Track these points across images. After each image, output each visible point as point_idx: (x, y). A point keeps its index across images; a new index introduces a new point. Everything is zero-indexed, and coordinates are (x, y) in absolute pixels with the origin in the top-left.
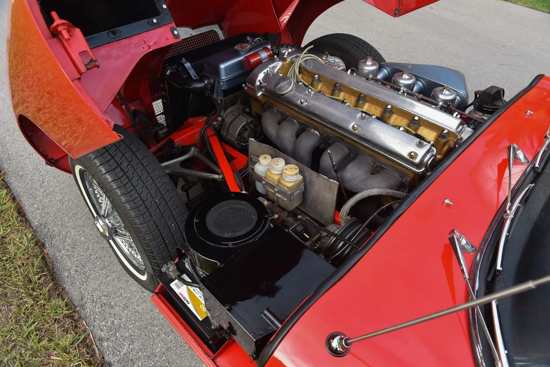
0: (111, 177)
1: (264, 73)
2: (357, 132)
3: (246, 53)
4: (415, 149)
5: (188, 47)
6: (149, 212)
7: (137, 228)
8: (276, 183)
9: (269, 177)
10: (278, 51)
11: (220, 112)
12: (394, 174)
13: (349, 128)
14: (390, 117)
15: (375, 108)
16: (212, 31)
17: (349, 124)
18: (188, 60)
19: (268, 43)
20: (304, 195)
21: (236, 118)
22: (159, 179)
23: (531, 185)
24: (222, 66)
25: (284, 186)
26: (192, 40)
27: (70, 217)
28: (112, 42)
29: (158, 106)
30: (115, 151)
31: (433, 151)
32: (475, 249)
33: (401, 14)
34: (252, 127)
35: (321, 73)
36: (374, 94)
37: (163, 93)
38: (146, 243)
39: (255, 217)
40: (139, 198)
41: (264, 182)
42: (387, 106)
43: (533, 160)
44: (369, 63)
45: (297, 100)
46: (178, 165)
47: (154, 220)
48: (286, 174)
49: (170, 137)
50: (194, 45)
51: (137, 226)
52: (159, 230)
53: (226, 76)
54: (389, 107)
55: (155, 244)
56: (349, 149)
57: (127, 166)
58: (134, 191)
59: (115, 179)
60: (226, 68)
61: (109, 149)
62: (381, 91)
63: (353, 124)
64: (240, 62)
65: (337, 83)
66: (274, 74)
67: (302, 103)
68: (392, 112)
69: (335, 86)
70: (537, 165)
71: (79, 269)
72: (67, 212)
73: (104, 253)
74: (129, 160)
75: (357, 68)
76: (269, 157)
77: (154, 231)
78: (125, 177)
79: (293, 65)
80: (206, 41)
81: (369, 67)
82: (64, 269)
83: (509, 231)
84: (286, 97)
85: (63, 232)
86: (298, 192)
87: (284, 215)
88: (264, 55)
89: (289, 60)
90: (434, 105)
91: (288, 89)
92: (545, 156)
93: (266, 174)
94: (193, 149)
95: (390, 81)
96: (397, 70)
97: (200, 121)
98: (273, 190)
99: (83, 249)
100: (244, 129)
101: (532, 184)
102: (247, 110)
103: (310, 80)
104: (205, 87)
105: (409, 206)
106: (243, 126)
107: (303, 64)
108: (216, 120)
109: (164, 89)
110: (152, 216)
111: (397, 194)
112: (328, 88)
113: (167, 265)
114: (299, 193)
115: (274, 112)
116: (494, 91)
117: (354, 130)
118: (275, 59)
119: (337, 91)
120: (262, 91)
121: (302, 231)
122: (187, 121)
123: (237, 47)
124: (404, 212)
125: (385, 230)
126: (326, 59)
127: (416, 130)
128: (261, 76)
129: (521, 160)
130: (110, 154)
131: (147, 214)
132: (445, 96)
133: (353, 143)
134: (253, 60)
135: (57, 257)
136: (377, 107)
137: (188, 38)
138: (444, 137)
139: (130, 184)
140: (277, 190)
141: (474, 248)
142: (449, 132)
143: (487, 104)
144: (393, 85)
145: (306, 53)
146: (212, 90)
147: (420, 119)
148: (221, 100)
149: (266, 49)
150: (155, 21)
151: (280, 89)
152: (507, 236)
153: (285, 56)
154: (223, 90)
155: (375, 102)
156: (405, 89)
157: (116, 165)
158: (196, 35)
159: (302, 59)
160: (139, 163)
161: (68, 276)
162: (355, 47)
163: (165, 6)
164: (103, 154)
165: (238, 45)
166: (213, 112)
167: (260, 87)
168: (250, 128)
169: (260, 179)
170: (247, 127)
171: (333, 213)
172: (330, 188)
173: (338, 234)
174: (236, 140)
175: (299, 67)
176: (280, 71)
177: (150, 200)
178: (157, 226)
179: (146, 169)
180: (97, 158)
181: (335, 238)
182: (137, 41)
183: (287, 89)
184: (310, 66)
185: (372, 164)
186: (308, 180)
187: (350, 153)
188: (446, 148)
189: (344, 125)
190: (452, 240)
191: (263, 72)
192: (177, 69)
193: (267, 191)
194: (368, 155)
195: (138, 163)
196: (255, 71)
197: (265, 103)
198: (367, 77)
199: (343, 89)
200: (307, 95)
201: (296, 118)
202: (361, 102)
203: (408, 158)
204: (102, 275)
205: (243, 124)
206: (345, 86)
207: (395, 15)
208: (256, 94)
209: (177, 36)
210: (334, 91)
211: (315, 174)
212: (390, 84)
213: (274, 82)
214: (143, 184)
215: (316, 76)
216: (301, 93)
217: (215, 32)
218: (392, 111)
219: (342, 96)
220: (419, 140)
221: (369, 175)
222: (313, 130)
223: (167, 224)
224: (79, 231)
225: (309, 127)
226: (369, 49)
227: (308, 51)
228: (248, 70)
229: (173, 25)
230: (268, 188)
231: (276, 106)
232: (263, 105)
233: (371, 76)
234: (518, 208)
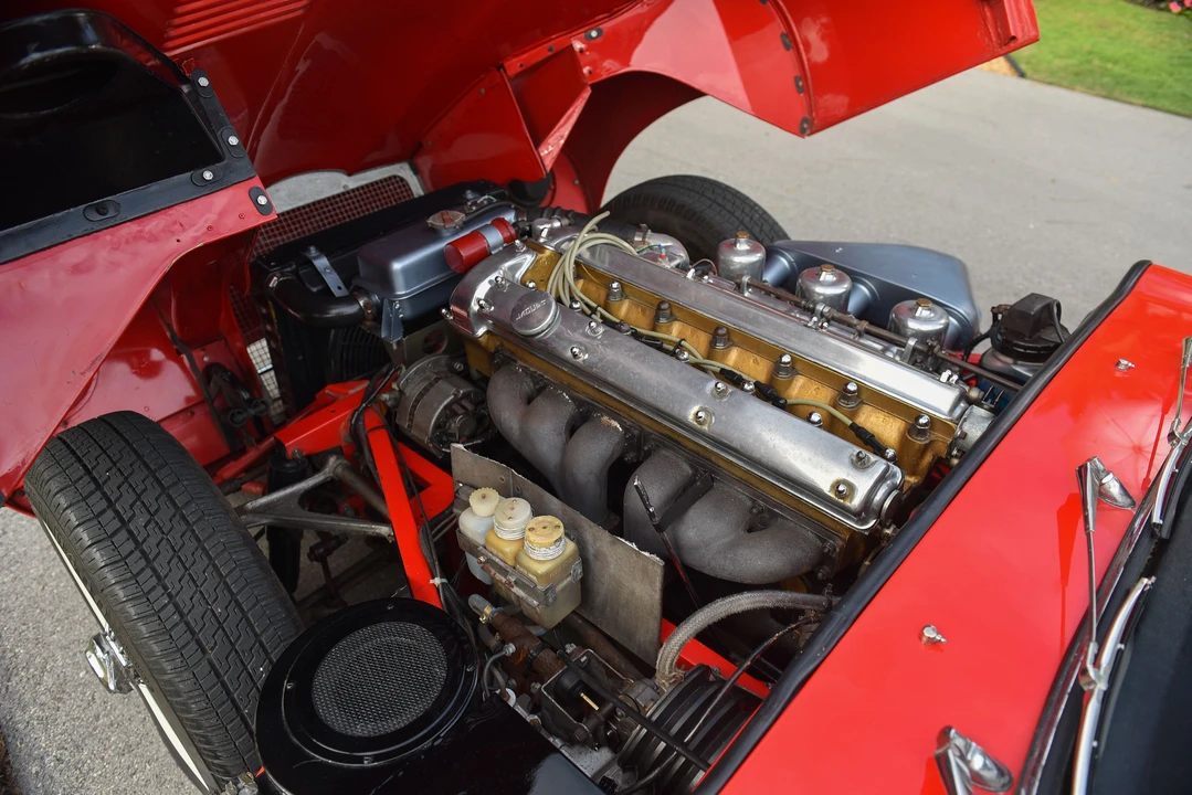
0: (102, 556)
1: (490, 282)
2: (705, 428)
3: (456, 233)
4: (848, 475)
5: (337, 215)
6: (198, 642)
7: (170, 682)
8: (511, 563)
9: (493, 546)
10: (530, 226)
11: (396, 371)
12: (804, 531)
13: (687, 419)
14: (790, 382)
15: (756, 361)
16: (395, 177)
17: (687, 406)
18: (325, 251)
19: (510, 206)
20: (585, 586)
21: (431, 385)
22: (226, 554)
23: (1145, 581)
24: (397, 266)
25: (529, 571)
26: (346, 200)
27: (57, 620)
28: (96, 232)
29: (259, 354)
30: (119, 488)
31: (894, 475)
32: (1011, 780)
33: (814, 129)
34: (470, 407)
35: (627, 276)
36: (750, 327)
37: (269, 328)
38: (192, 720)
39: (440, 673)
40: (171, 608)
41: (482, 559)
42: (781, 357)
43: (1145, 498)
44: (742, 246)
45: (565, 349)
46: (294, 504)
47: (210, 662)
48: (530, 542)
49: (276, 435)
50: (351, 209)
51: (166, 677)
52: (224, 685)
53: (407, 287)
54: (786, 359)
55: (213, 721)
56: (692, 466)
57: (145, 527)
58: (160, 590)
59: (113, 560)
60: (405, 271)
61: (105, 482)
62: (766, 319)
63: (696, 409)
64: (441, 255)
65: (663, 302)
66: (513, 285)
67: (575, 356)
68: (792, 370)
69: (659, 308)
70: (1156, 519)
71: (66, 756)
72: (52, 608)
73: (129, 710)
74: (152, 510)
75: (715, 259)
76: (493, 494)
77: (211, 688)
78: (137, 554)
79: (563, 258)
80: (379, 200)
81: (743, 255)
82: (30, 755)
83: (1097, 736)
84: (539, 341)
85: (38, 660)
86: (565, 582)
87: (531, 647)
88: (494, 238)
89: (550, 249)
90: (897, 345)
91: (544, 321)
92: (1173, 490)
93: (486, 540)
94: (332, 460)
95: (790, 290)
96: (811, 260)
97: (352, 392)
98: (505, 577)
99: (79, 703)
100: (449, 412)
101: (1149, 577)
102: (458, 366)
103: (603, 293)
104: (361, 314)
105: (829, 649)
106: (445, 407)
107: (587, 256)
108: (388, 389)
109: (268, 318)
110: (204, 651)
111: (804, 603)
112: (643, 311)
113: (236, 784)
114: (570, 583)
115: (517, 372)
116: (1038, 307)
117: (700, 423)
118: (516, 247)
119: (663, 320)
120: (488, 325)
121: (575, 687)
122: (322, 392)
123: (434, 221)
124: (819, 666)
125: (767, 725)
126: (643, 242)
127: (853, 414)
128: (482, 290)
129: (1115, 500)
130: (104, 494)
131: (193, 646)
132: (923, 321)
133: (700, 450)
134: (465, 253)
135: (17, 723)
136: (759, 358)
137: (339, 195)
138: (922, 433)
139: (149, 572)
140: (513, 579)
141: (1006, 779)
142: (933, 421)
143: (1020, 336)
144: (798, 300)
145: (592, 231)
146: (378, 317)
147: (860, 387)
148: (398, 343)
149: (500, 224)
150: (208, 175)
151: (526, 322)
152: (1094, 751)
153: (542, 240)
154: (404, 321)
155: (754, 345)
156: (826, 310)
157: (117, 524)
158: (358, 189)
159: (581, 245)
160: (178, 517)
161: (37, 773)
162: (715, 205)
163: (233, 141)
164: (88, 497)
165: (436, 216)
166: (384, 370)
167: (481, 317)
168: (463, 411)
169: (474, 549)
170: (455, 407)
171: (656, 631)
172: (645, 571)
173: (654, 718)
174: (431, 440)
175: (576, 263)
176: (528, 275)
177: (199, 610)
178: (217, 675)
179: (193, 531)
180: (73, 508)
181: (645, 731)
182: (161, 226)
183: (540, 322)
184: (603, 262)
185: (749, 503)
186: (591, 550)
187: (694, 475)
188: (928, 458)
189: (675, 411)
190: (942, 763)
191: (487, 280)
192: (295, 272)
193: (493, 578)
194: (740, 481)
195: (174, 516)
196: (469, 277)
197: (497, 351)
198: (738, 281)
199: (677, 314)
200: (587, 336)
201: (568, 388)
202: (720, 346)
203: (833, 496)
204: (119, 771)
205: (446, 403)
206: (681, 308)
207: (801, 133)
208: (474, 332)
209: (268, 208)
210: (656, 318)
211: (606, 536)
212: (791, 296)
213: (512, 305)
214: (183, 570)
215: (615, 285)
216: (574, 330)
217: (402, 179)
218: (793, 368)
219: (675, 331)
220: (857, 450)
221: (741, 532)
222: (605, 418)
223: (246, 669)
224: (75, 654)
225: (599, 410)
226: (747, 210)
227: (598, 224)
228: (455, 272)
229: (257, 182)
230: (493, 571)
231: (521, 359)
232: (492, 356)
233: (746, 279)
234: (1119, 655)
